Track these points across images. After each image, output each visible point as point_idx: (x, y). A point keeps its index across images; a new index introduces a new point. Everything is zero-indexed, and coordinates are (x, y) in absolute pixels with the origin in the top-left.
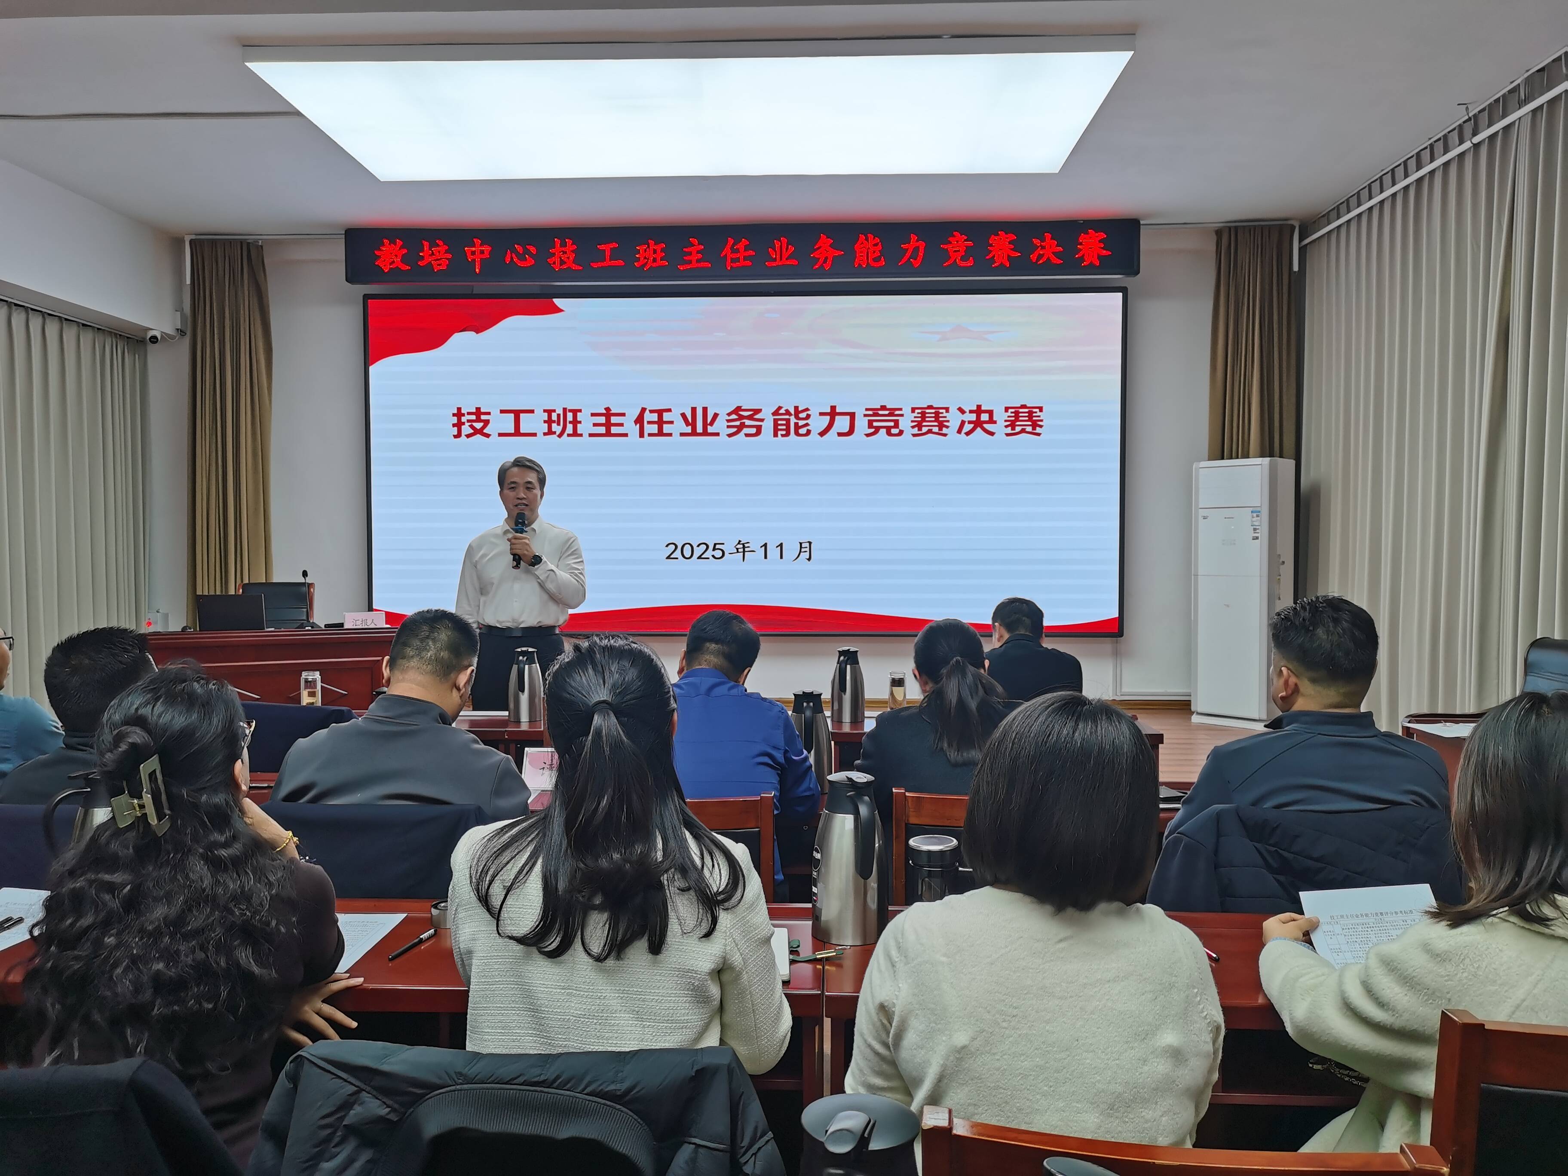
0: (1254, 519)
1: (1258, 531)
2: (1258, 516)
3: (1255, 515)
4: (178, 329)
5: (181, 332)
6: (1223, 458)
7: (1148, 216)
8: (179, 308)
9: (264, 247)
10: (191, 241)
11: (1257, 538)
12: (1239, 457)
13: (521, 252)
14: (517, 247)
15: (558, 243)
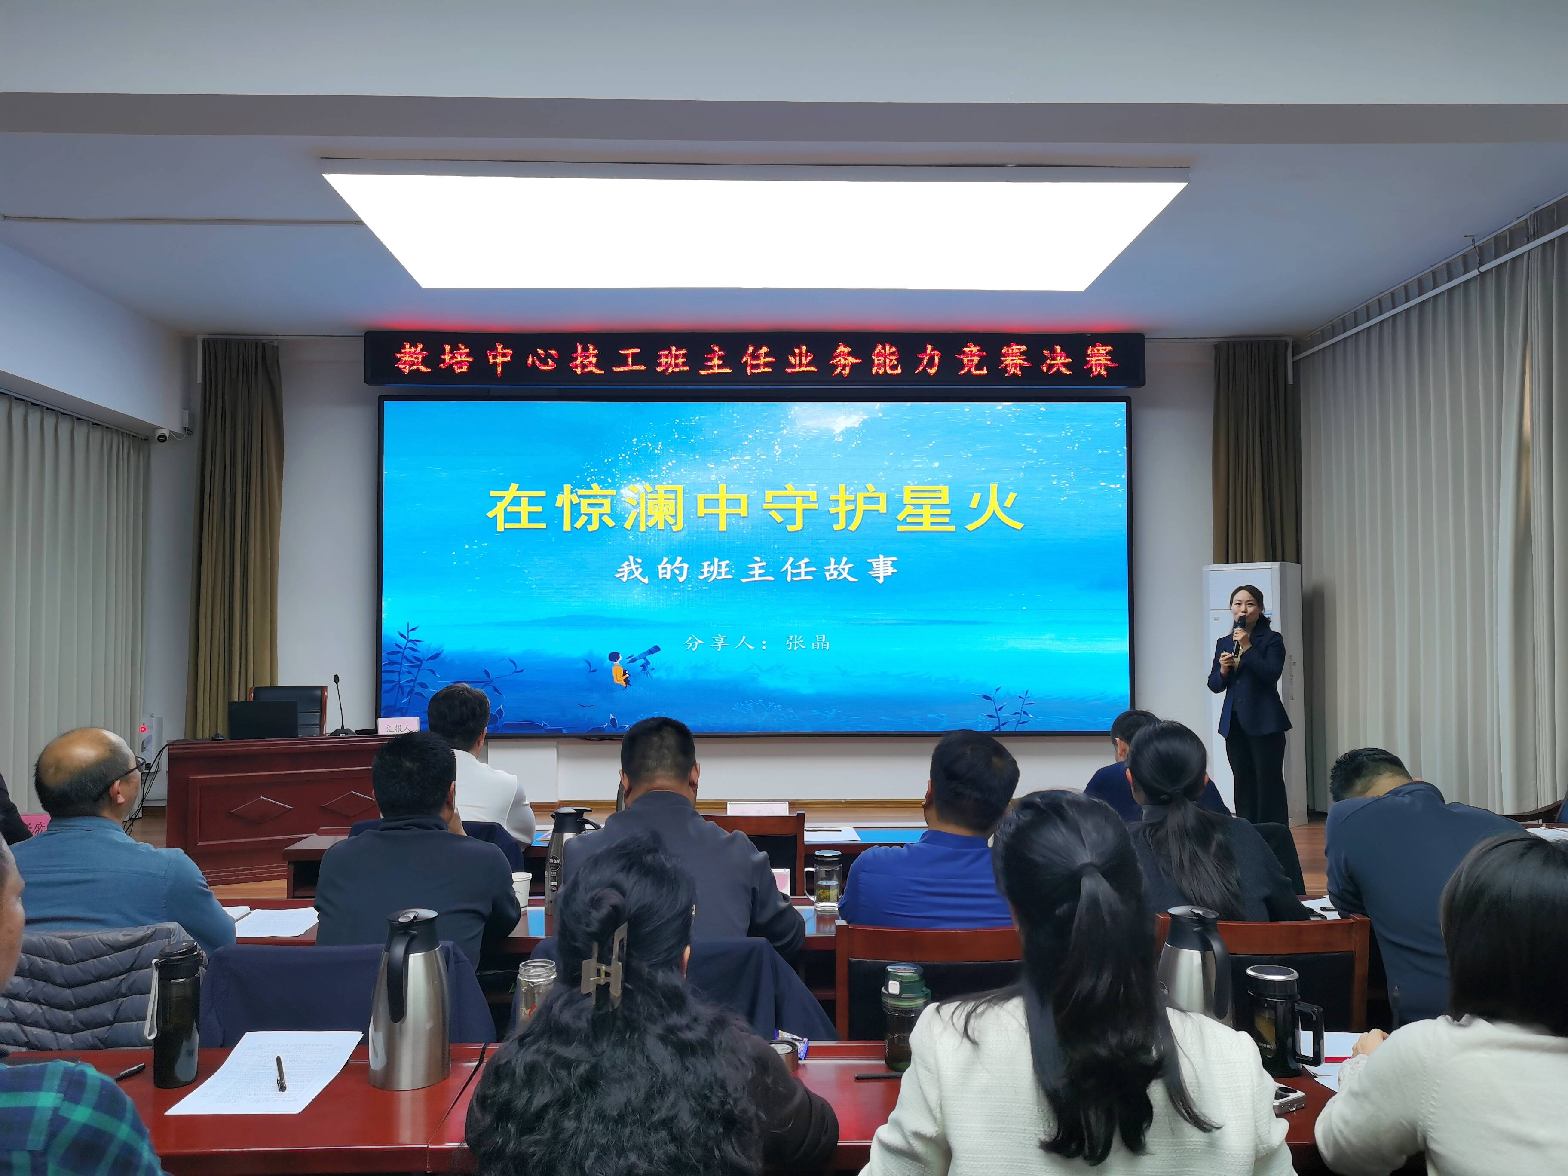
4: (185, 428)
5: (188, 431)
6: (1228, 563)
7: (1153, 331)
8: (187, 406)
9: (279, 348)
10: (204, 341)
12: (1244, 561)
13: (543, 356)
14: (541, 351)
15: (580, 349)
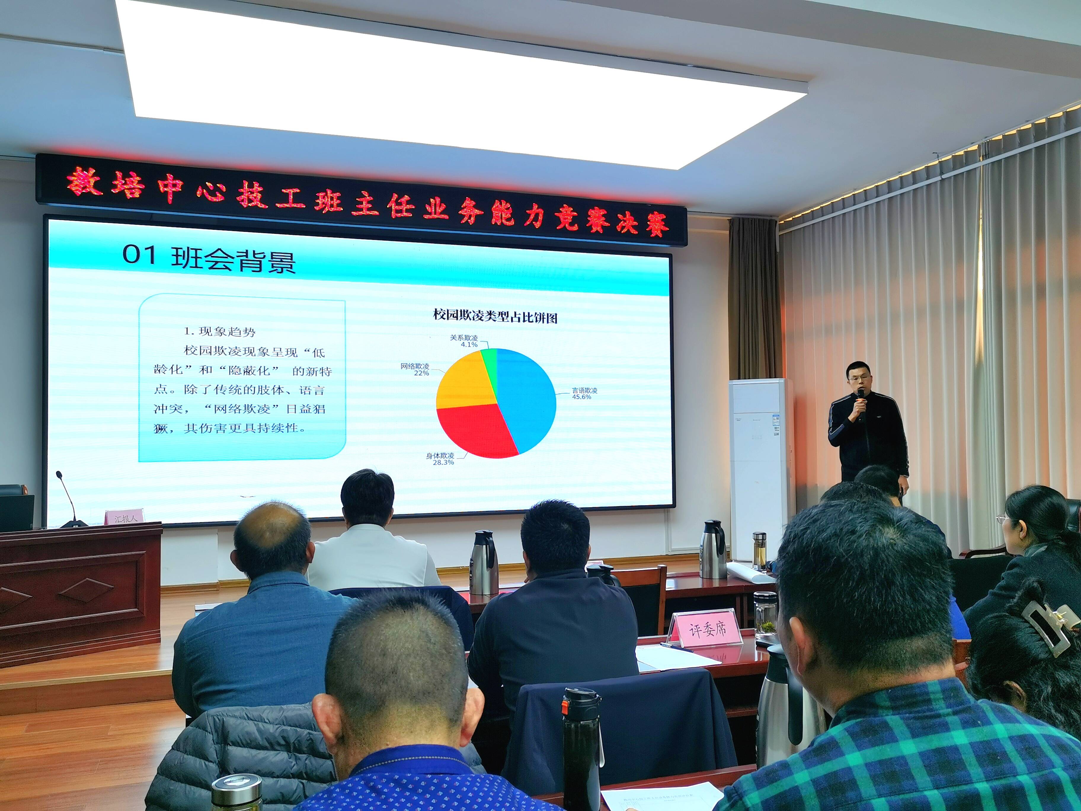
0: (775, 421)
1: (778, 429)
2: (777, 419)
3: (775, 418)
6: (739, 379)
7: (692, 205)
11: (778, 434)
12: (751, 377)
13: (211, 189)
14: (208, 184)
15: (246, 184)
